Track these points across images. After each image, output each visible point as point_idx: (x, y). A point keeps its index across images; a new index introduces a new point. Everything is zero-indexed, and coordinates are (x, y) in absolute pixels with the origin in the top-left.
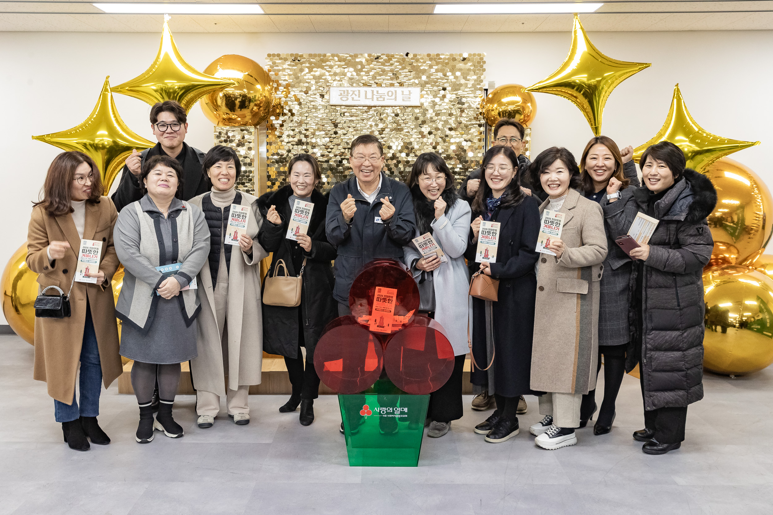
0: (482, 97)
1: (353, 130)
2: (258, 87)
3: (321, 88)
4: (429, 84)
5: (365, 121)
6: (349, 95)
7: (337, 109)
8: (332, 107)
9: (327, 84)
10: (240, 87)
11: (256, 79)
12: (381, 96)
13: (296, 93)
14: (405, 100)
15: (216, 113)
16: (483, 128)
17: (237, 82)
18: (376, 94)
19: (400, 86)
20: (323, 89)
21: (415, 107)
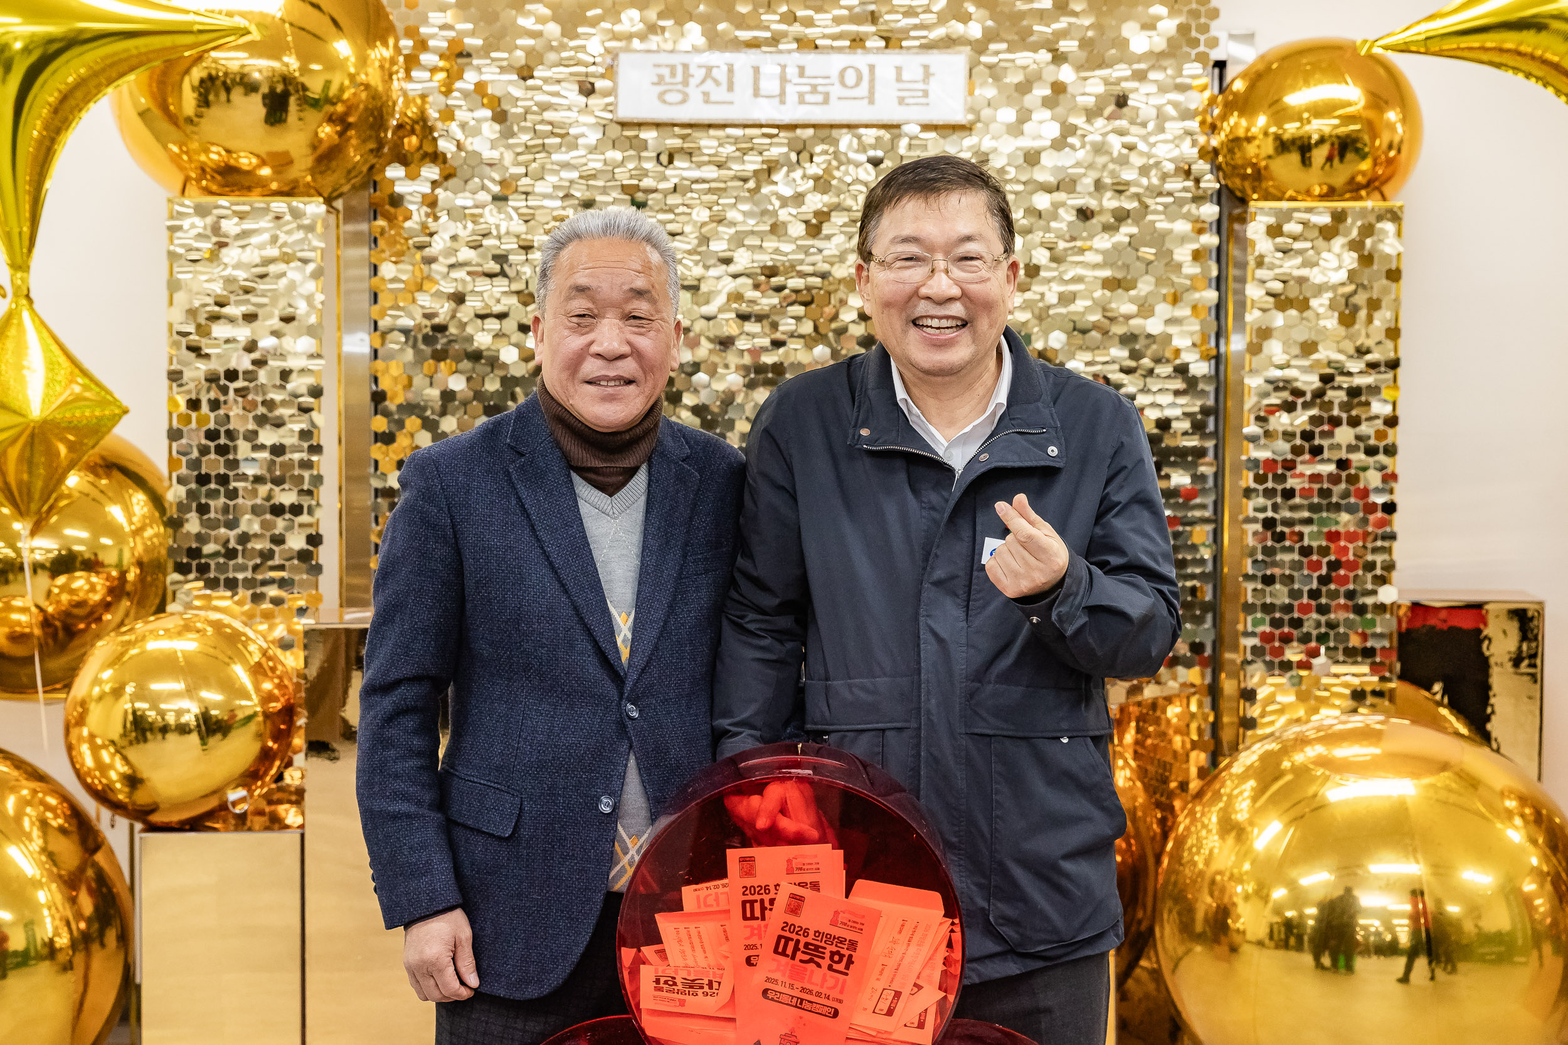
0: (1204, 88)
1: (706, 219)
2: (343, 48)
3: (581, 56)
4: (1003, 41)
6: (693, 82)
7: (643, 136)
8: (626, 130)
9: (609, 44)
10: (270, 47)
11: (332, 18)
12: (817, 90)
13: (484, 77)
14: (907, 101)
15: (175, 149)
16: (1210, 211)
17: (259, 26)
18: (797, 80)
19: (887, 47)
20: (591, 60)
21: (944, 129)
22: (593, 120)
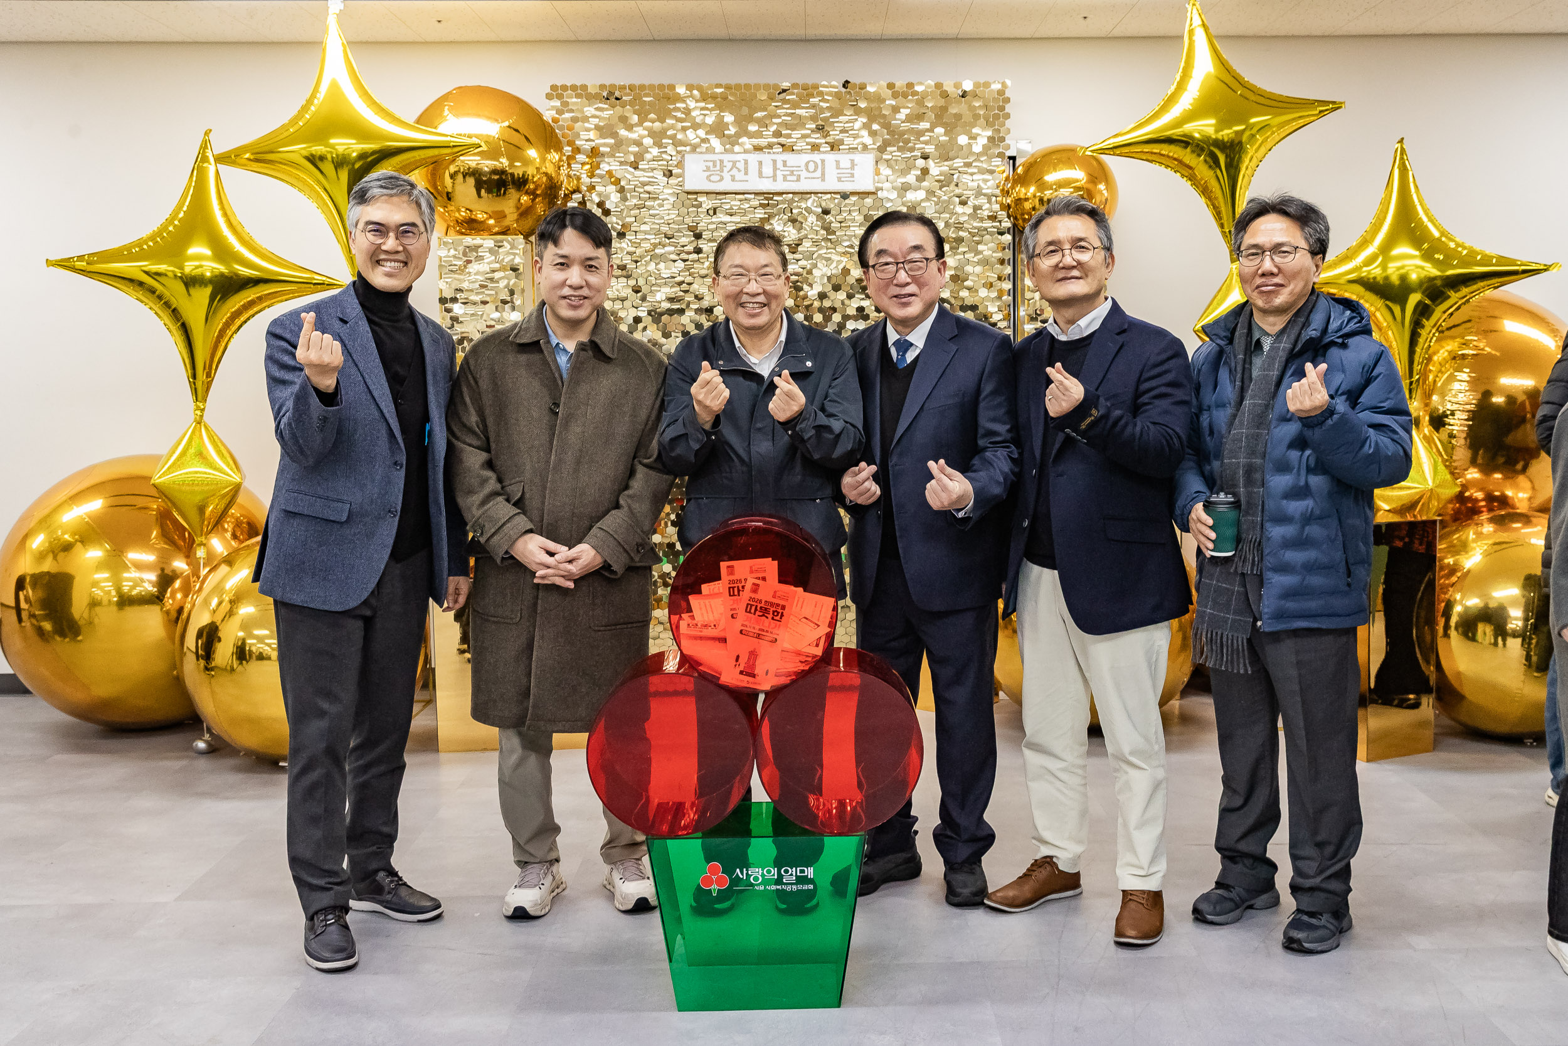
0: (1004, 172)
2: (532, 153)
3: (664, 156)
4: (893, 146)
6: (726, 170)
7: (699, 199)
8: (690, 196)
9: (679, 149)
10: (493, 153)
11: (526, 138)
12: (793, 174)
13: (612, 168)
14: (843, 179)
15: (442, 210)
16: (1008, 238)
17: (486, 142)
18: (782, 168)
19: (832, 150)
20: (670, 158)
21: (864, 194)
22: (671, 191)
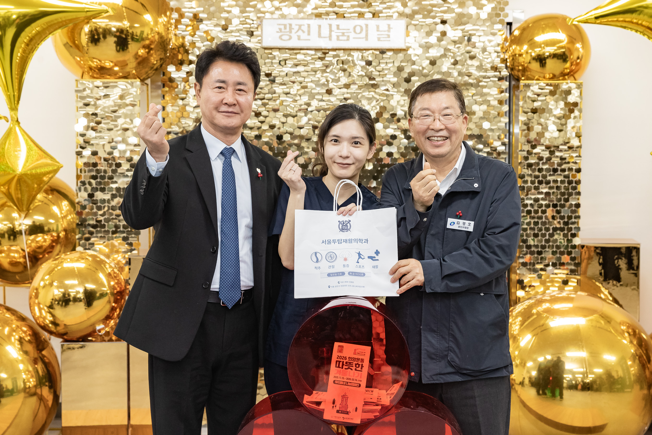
0: (503, 34)
1: (299, 87)
2: (148, 17)
3: (247, 20)
4: (420, 14)
5: (319, 75)
6: (293, 31)
7: (273, 53)
8: (266, 51)
9: (259, 15)
10: (118, 17)
11: (142, 5)
12: (344, 35)
13: (208, 28)
14: (381, 39)
15: (78, 59)
16: (505, 85)
17: (112, 8)
18: (336, 31)
19: (373, 17)
20: (252, 22)
21: (397, 51)
